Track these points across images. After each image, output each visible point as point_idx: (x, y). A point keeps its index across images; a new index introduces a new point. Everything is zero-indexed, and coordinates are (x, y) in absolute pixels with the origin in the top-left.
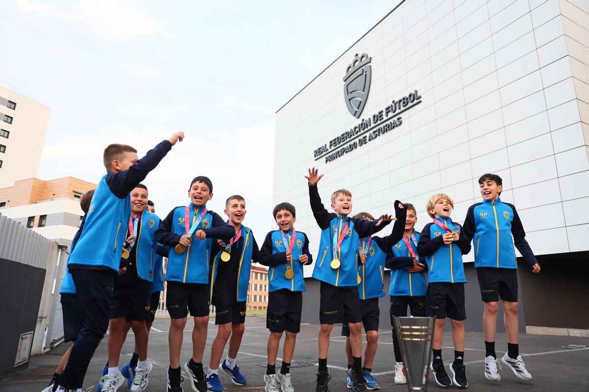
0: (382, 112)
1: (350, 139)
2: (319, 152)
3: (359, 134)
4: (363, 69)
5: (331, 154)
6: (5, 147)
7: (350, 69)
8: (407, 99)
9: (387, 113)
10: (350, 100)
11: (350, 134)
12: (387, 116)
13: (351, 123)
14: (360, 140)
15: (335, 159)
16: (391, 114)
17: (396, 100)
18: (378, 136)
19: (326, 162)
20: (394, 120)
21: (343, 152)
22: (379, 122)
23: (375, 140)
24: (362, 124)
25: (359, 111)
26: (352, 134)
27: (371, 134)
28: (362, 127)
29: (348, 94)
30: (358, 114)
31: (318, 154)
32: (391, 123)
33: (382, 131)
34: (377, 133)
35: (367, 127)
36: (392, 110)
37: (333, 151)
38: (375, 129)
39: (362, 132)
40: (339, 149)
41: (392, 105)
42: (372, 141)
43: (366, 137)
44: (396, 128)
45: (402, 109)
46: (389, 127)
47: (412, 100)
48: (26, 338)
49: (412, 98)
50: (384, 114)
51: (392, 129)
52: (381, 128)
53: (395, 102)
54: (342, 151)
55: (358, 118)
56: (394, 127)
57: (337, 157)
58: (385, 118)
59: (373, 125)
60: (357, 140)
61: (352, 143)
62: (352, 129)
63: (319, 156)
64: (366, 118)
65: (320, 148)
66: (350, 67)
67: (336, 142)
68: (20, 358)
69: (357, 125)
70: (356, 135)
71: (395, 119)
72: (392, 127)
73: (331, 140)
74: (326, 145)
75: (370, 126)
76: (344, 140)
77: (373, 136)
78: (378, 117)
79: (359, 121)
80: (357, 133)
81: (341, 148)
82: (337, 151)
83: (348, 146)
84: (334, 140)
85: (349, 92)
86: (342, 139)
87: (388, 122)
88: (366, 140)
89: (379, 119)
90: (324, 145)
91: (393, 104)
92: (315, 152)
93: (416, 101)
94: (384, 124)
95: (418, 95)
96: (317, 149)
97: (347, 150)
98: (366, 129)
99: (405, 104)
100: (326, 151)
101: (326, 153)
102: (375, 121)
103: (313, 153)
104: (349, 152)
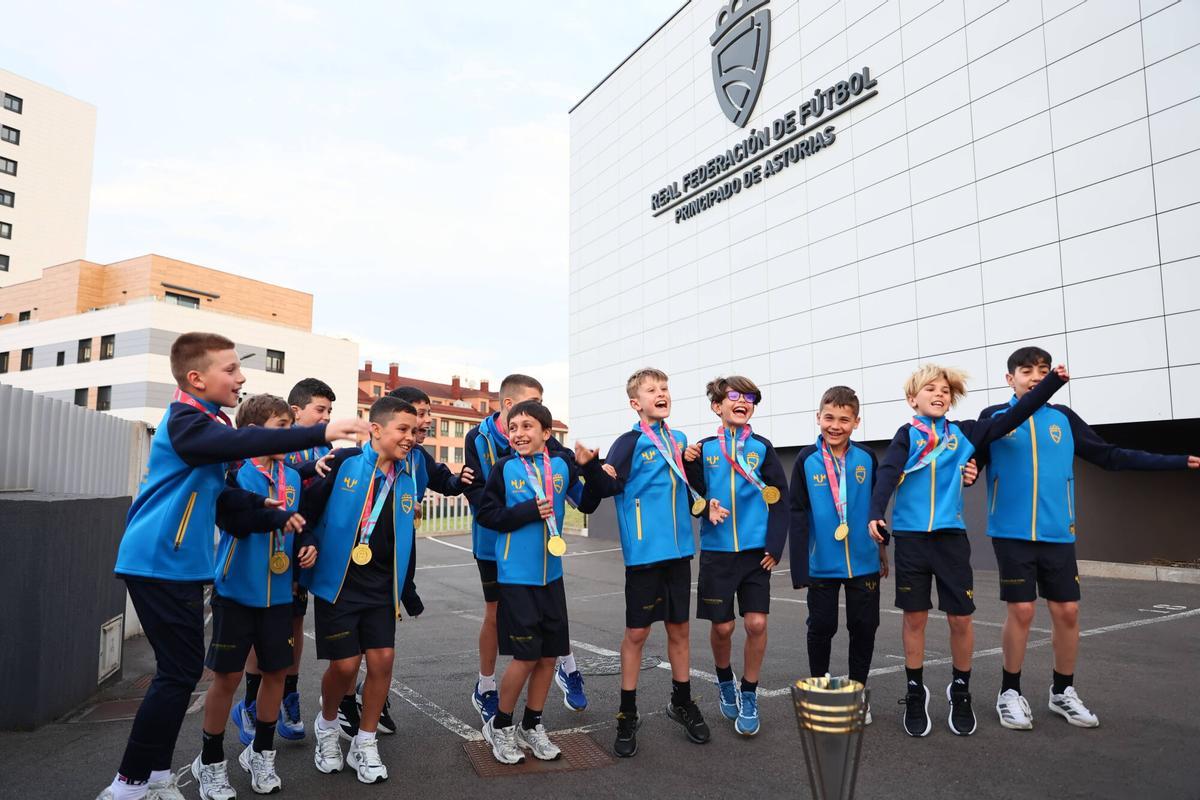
0: (794, 114)
1: (726, 172)
2: (662, 199)
3: (745, 161)
4: (752, 18)
5: (686, 203)
6: (12, 195)
7: (725, 18)
8: (846, 88)
9: (804, 117)
10: (724, 87)
11: (726, 163)
12: (804, 124)
13: (727, 137)
14: (747, 176)
15: (694, 214)
16: (811, 120)
17: (824, 89)
18: (785, 169)
19: (678, 222)
20: (819, 134)
21: (713, 200)
22: (787, 137)
23: (778, 175)
24: (751, 140)
25: (745, 112)
26: (730, 161)
27: (769, 162)
28: (751, 148)
29: (721, 75)
31: (660, 203)
32: (812, 138)
33: (792, 157)
34: (782, 160)
35: (762, 148)
36: (815, 110)
37: (691, 196)
38: (778, 152)
39: (751, 157)
40: (704, 194)
41: (814, 100)
42: (772, 177)
43: (760, 168)
44: (823, 151)
45: (837, 108)
46: (807, 149)
47: (858, 88)
48: (111, 630)
49: (857, 85)
50: (797, 118)
51: (813, 153)
52: (792, 149)
53: (821, 93)
54: (711, 198)
55: (743, 126)
56: (818, 149)
57: (699, 211)
58: (800, 128)
59: (774, 143)
60: (740, 175)
61: (730, 180)
62: (729, 151)
63: (662, 208)
64: (760, 128)
65: (665, 190)
66: (724, 13)
67: (696, 179)
68: (107, 663)
69: (741, 143)
70: (738, 165)
71: (821, 129)
72: (813, 147)
73: (686, 174)
74: (676, 184)
75: (768, 145)
76: (715, 175)
77: (775, 167)
78: (784, 126)
79: (744, 135)
80: (740, 161)
81: (708, 191)
82: (699, 196)
83: (722, 186)
84: (694, 174)
85: (723, 70)
86: (710, 171)
87: (806, 137)
88: (759, 174)
89: (787, 129)
90: (672, 185)
91: (816, 98)
92: (654, 198)
93: (865, 93)
94: (798, 141)
95: (871, 79)
96: (657, 192)
97: (721, 196)
98: (760, 152)
99: (844, 97)
100: (677, 197)
101: (676, 200)
102: (778, 135)
103: (649, 202)
104: (725, 199)
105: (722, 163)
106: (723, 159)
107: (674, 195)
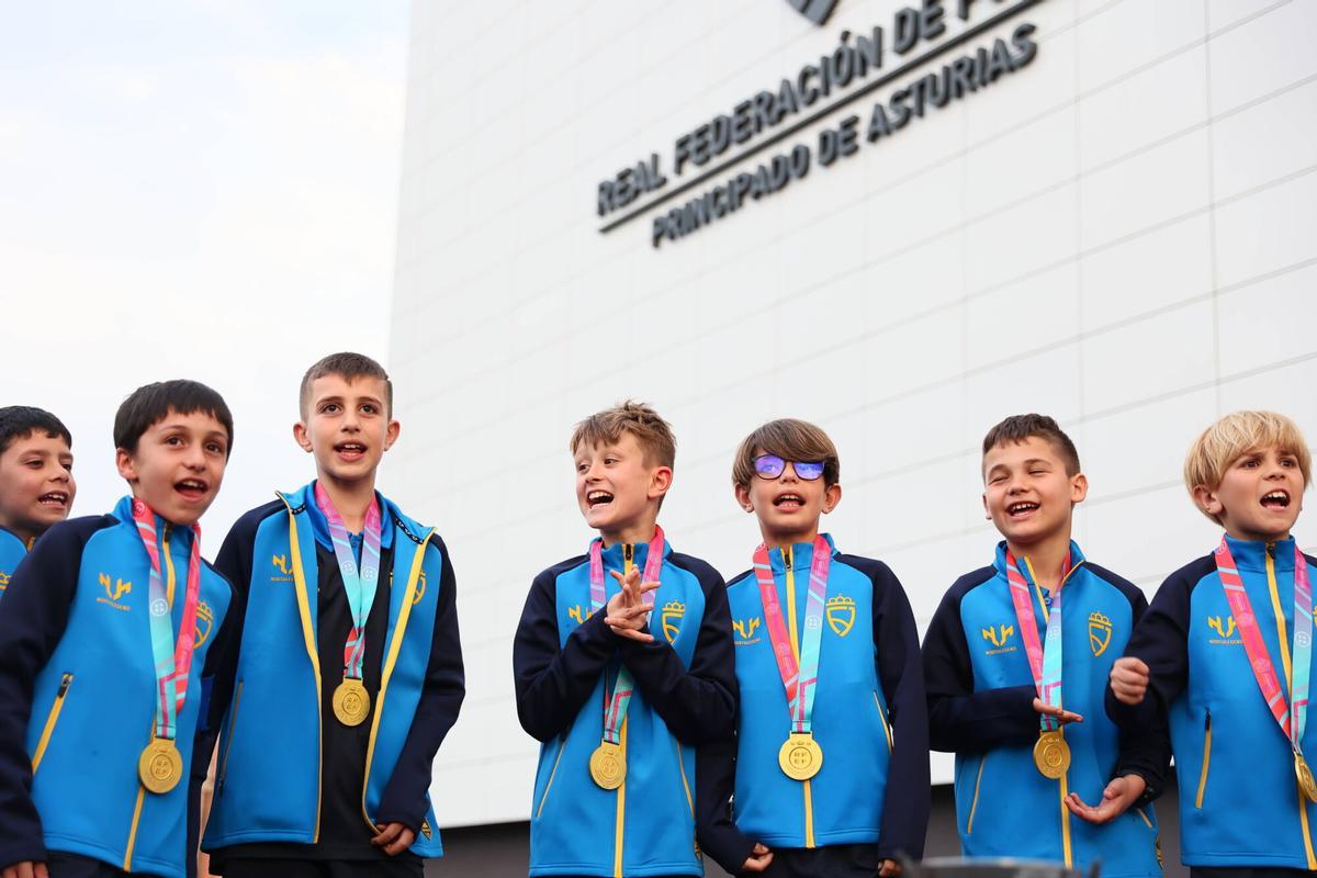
1: (778, 129)
2: (621, 191)
9: (967, 4)
11: (777, 107)
12: (964, 16)
13: (783, 47)
14: (824, 139)
15: (697, 225)
18: (915, 122)
19: (656, 245)
20: (1000, 43)
21: (742, 195)
22: (924, 47)
23: (899, 138)
24: (839, 56)
26: (787, 104)
27: (879, 108)
28: (838, 72)
31: (617, 200)
32: (982, 52)
33: (935, 93)
34: (910, 102)
35: (863, 73)
37: (687, 184)
38: (902, 84)
39: (838, 94)
40: (722, 181)
42: (885, 144)
43: (854, 121)
44: (1008, 83)
46: (970, 75)
50: (950, 6)
51: (984, 84)
52: (934, 77)
54: (738, 188)
55: (823, 23)
56: (996, 75)
57: (708, 221)
58: (954, 27)
59: (892, 62)
60: (810, 139)
61: (785, 148)
62: (786, 83)
63: (620, 214)
64: (862, 28)
65: (629, 171)
67: (706, 144)
69: (816, 62)
70: (806, 112)
71: (1006, 32)
72: (987, 71)
73: (681, 133)
74: (655, 158)
75: (879, 65)
76: (748, 136)
77: (893, 117)
78: (919, 22)
79: (825, 43)
80: (812, 100)
81: (732, 173)
82: (709, 187)
83: (768, 163)
84: (701, 133)
86: (740, 127)
88: (855, 135)
89: (924, 30)
90: (647, 158)
92: (602, 188)
94: (949, 59)
96: (610, 176)
97: (762, 187)
98: (858, 84)
100: (658, 186)
101: (655, 194)
102: (905, 43)
103: (592, 198)
104: (770, 191)
106: (772, 98)
107: (653, 181)
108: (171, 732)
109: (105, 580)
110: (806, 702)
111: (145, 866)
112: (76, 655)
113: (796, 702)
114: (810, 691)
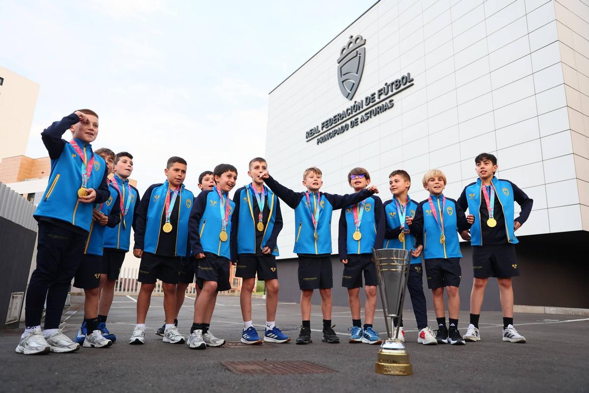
0: (375, 94)
1: (342, 121)
2: (311, 134)
3: (351, 115)
4: (357, 51)
5: (322, 135)
7: (345, 51)
8: (400, 82)
9: (380, 95)
10: (343, 82)
12: (379, 98)
13: (343, 105)
14: (351, 122)
15: (326, 140)
16: (383, 97)
17: (389, 82)
18: (369, 119)
19: (318, 144)
20: (386, 103)
21: (335, 134)
22: (371, 104)
23: (366, 122)
24: (354, 106)
25: (352, 93)
26: (344, 116)
27: (362, 116)
28: (354, 109)
29: (341, 76)
30: (350, 96)
32: (383, 105)
33: (373, 113)
34: (369, 115)
35: (359, 110)
36: (385, 92)
37: (325, 132)
38: (367, 111)
39: (354, 114)
40: (331, 131)
42: (363, 123)
43: (358, 119)
44: (388, 111)
45: (395, 91)
46: (380, 110)
48: (17, 297)
49: (404, 81)
50: (376, 96)
51: (383, 111)
52: (373, 110)
53: (388, 84)
54: (334, 132)
55: (351, 100)
56: (386, 109)
57: (328, 139)
58: (377, 100)
59: (365, 107)
60: (349, 122)
61: (344, 124)
62: (344, 111)
63: (311, 138)
64: (359, 101)
65: (312, 130)
66: (344, 49)
67: (328, 124)
68: (11, 316)
69: (350, 107)
70: (348, 117)
71: (387, 101)
72: (384, 109)
73: (323, 122)
74: (318, 127)
75: (362, 108)
76: (336, 122)
77: (365, 118)
78: (370, 99)
79: (352, 103)
80: (349, 115)
81: (333, 130)
82: (328, 132)
83: (340, 127)
84: (327, 122)
85: (343, 74)
86: (334, 120)
87: (380, 105)
88: (358, 122)
89: (371, 101)
90: (316, 127)
91: (385, 87)
92: (307, 133)
93: (408, 84)
94: (376, 106)
95: (411, 78)
96: (309, 130)
97: (339, 132)
98: (358, 112)
99: (398, 87)
100: (318, 132)
101: (318, 134)
102: (367, 103)
103: (305, 135)
104: (341, 133)
105: (340, 117)
106: (341, 115)
107: (317, 131)
108: (225, 230)
109: (212, 201)
110: (359, 225)
111: (222, 255)
112: (206, 215)
113: (357, 225)
114: (360, 223)
